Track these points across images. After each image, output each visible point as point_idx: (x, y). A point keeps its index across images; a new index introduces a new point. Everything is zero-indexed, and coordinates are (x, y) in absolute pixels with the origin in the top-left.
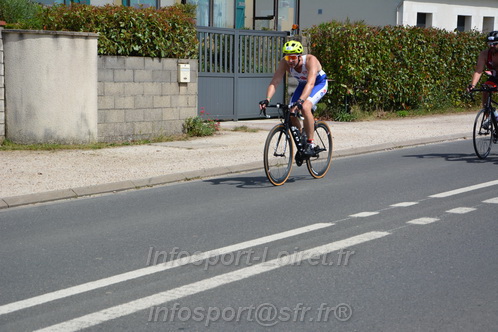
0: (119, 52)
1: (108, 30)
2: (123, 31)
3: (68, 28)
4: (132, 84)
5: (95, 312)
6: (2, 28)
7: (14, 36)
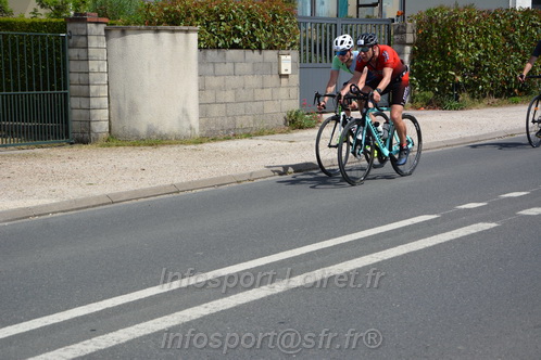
0: (220, 45)
1: (208, 23)
2: (223, 23)
3: (168, 23)
4: (232, 77)
5: (196, 305)
6: (105, 25)
7: (117, 33)
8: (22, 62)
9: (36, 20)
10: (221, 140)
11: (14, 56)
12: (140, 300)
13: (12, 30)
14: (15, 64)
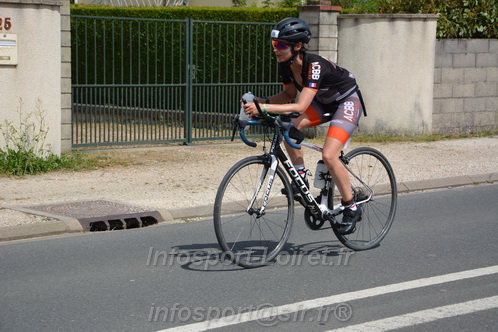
0: (460, 34)
1: (449, 10)
2: (466, 10)
3: (405, 11)
4: (472, 70)
5: (429, 308)
6: (338, 14)
7: (350, 22)
8: (253, 53)
9: (269, 9)
10: (455, 138)
11: (246, 46)
12: (369, 298)
13: (244, 20)
14: (246, 54)
